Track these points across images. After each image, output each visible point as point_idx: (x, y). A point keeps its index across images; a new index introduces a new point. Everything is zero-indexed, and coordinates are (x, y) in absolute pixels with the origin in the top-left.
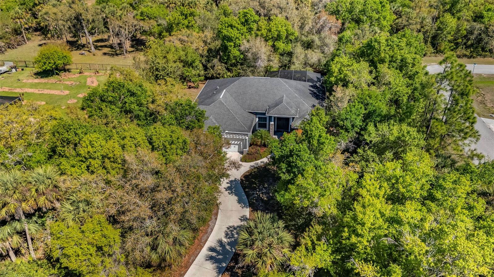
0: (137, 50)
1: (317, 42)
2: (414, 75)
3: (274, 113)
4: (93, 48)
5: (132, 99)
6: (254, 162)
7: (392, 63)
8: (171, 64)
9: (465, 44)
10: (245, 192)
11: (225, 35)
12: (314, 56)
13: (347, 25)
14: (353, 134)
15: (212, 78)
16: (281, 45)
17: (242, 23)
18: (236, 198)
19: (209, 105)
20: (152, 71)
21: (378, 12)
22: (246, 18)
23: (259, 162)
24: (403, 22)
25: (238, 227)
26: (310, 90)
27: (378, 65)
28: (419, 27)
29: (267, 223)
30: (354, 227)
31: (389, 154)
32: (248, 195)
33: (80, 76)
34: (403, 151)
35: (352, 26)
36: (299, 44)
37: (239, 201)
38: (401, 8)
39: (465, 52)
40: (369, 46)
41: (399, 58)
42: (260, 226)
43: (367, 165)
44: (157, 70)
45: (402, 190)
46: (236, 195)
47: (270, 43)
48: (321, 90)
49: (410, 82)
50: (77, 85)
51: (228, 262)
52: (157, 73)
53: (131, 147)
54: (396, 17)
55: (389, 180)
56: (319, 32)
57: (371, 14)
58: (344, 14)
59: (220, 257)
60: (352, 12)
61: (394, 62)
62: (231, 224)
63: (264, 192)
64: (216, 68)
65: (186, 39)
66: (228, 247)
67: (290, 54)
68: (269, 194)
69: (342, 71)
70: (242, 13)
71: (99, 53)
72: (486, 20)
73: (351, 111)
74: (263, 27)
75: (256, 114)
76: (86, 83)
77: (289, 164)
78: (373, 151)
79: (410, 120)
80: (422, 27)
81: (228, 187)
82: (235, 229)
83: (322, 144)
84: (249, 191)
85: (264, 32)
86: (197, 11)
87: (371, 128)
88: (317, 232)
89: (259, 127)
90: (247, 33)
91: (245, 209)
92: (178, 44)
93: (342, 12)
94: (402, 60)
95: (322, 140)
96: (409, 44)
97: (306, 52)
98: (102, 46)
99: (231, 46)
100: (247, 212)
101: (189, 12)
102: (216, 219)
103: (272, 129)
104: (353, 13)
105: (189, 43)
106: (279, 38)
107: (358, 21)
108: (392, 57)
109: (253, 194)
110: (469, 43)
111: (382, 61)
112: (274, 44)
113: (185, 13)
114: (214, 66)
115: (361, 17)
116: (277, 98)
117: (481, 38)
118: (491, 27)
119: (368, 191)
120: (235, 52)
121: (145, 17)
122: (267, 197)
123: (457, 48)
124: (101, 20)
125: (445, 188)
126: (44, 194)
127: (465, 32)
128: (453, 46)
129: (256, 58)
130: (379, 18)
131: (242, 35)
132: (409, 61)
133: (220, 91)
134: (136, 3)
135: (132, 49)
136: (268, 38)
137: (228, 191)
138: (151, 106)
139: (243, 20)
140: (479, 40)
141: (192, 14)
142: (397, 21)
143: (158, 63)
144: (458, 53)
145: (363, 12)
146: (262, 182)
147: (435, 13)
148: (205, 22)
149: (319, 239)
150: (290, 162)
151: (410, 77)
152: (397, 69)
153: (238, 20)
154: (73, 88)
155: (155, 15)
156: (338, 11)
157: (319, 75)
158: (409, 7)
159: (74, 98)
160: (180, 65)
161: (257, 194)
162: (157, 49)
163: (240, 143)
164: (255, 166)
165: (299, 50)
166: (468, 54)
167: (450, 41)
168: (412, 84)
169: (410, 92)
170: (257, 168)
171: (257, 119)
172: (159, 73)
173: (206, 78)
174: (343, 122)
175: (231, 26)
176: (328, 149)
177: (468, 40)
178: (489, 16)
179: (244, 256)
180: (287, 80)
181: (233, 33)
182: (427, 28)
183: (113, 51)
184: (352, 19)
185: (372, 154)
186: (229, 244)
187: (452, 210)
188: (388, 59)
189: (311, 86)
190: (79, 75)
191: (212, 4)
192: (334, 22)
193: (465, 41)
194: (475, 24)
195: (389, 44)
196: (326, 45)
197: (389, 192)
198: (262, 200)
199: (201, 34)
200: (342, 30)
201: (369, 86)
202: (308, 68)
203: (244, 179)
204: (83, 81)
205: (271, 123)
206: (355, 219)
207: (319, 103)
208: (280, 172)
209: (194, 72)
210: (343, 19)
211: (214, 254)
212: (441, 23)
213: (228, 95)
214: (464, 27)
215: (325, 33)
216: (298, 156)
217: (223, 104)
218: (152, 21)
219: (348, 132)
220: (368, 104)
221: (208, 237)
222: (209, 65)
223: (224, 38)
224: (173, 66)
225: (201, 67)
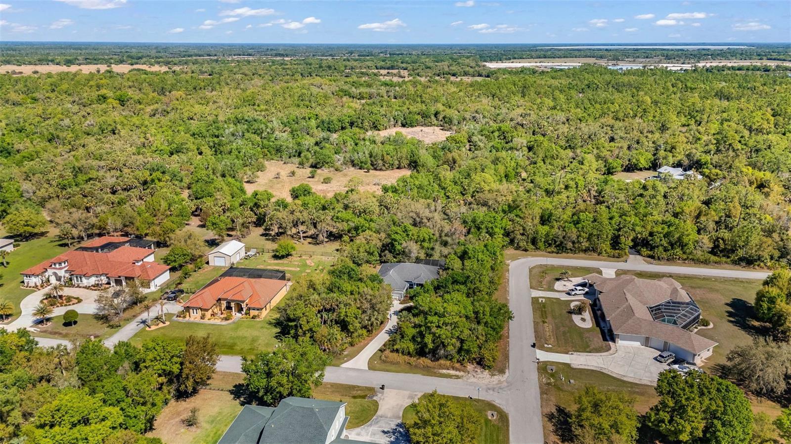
0: (331, 241)
1: (450, 242)
3: (416, 281)
4: (302, 239)
6: (406, 304)
8: (361, 254)
15: (385, 262)
17: (403, 231)
19: (385, 276)
22: (405, 229)
36: (438, 243)
39: (553, 250)
44: (354, 257)
47: (419, 243)
50: (302, 265)
51: (393, 334)
52: (354, 259)
56: (452, 235)
58: (469, 223)
62: (394, 324)
65: (369, 237)
66: (393, 330)
67: (432, 249)
70: (403, 226)
71: (306, 242)
75: (407, 281)
76: (306, 263)
82: (395, 326)
85: (416, 237)
86: (374, 217)
89: (409, 288)
90: (406, 237)
92: (364, 241)
98: (305, 237)
99: (396, 244)
101: (369, 218)
104: (476, 223)
105: (371, 240)
106: (424, 240)
112: (421, 244)
113: (367, 218)
114: (386, 255)
116: (418, 274)
117: (563, 241)
120: (398, 247)
123: (549, 246)
127: (553, 236)
128: (546, 245)
129: (410, 252)
131: (403, 238)
133: (390, 270)
135: (328, 240)
136: (418, 241)
141: (371, 220)
143: (355, 253)
155: (345, 219)
159: (304, 272)
160: (366, 254)
164: (406, 306)
165: (438, 247)
166: (555, 251)
167: (544, 242)
171: (408, 284)
173: (381, 262)
175: (397, 233)
177: (556, 241)
181: (398, 237)
183: (314, 241)
184: (475, 227)
190: (299, 258)
192: (463, 229)
199: (378, 235)
200: (469, 234)
203: (400, 310)
204: (304, 262)
205: (415, 286)
209: (373, 258)
210: (469, 227)
211: (388, 332)
213: (394, 271)
217: (392, 276)
218: (344, 223)
222: (383, 254)
223: (393, 239)
224: (363, 255)
225: (377, 255)
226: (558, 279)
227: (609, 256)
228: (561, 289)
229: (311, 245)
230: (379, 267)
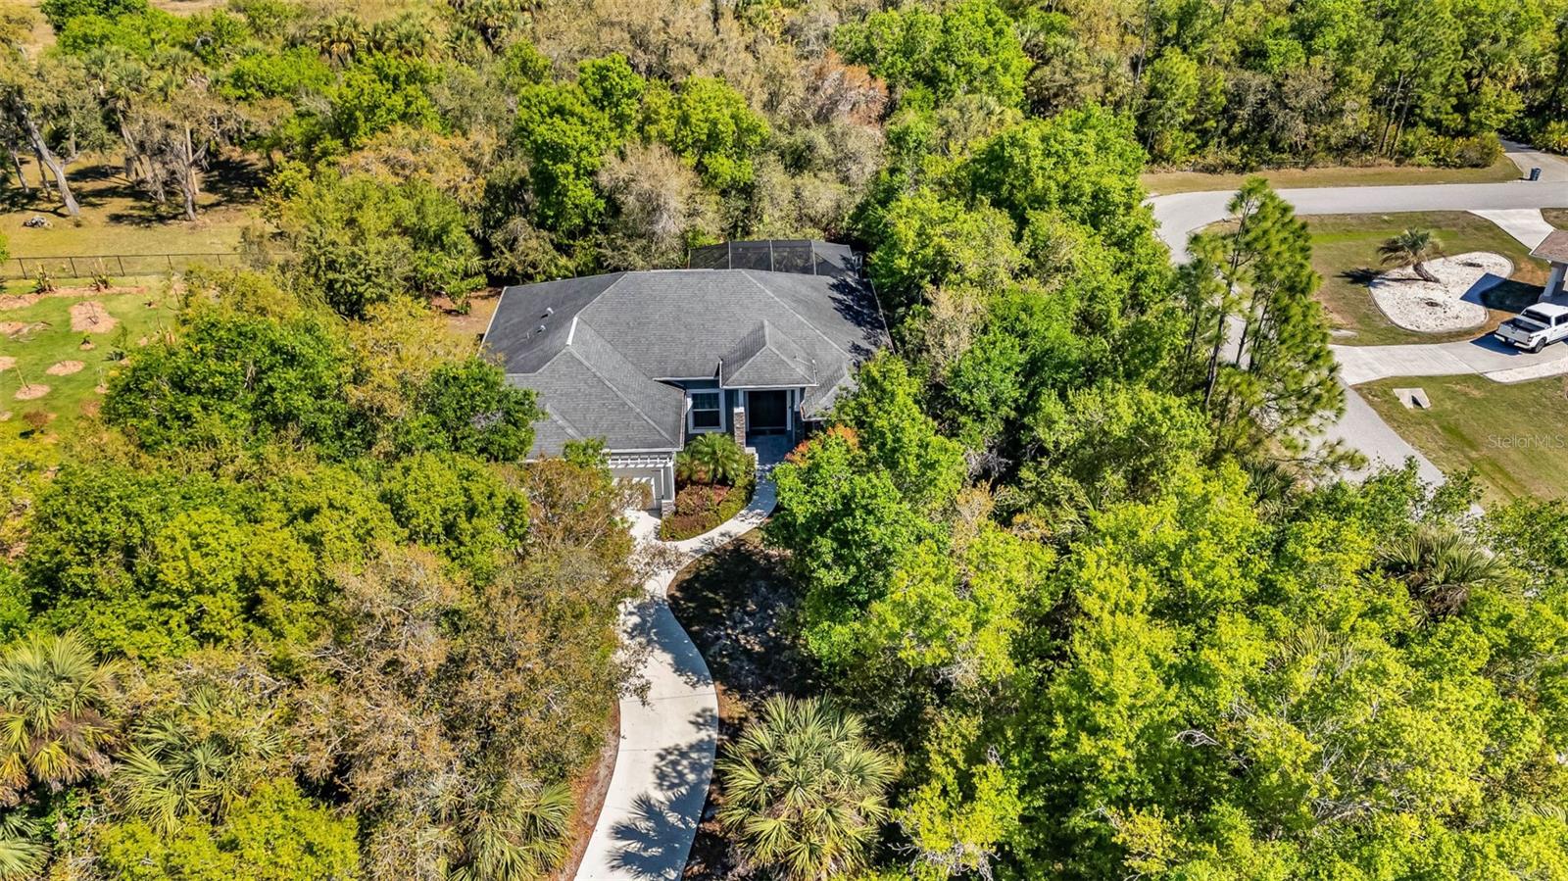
0: (230, 201)
1: (825, 149)
2: (1132, 236)
3: (742, 379)
4: (70, 201)
5: (292, 375)
6: (701, 537)
7: (1070, 206)
8: (374, 244)
9: (1225, 132)
10: (693, 636)
11: (544, 142)
12: (824, 194)
13: (901, 91)
14: (993, 426)
15: (512, 279)
16: (723, 165)
17: (594, 101)
18: (668, 658)
19: (534, 369)
20: (313, 271)
21: (985, 51)
22: (607, 84)
23: (714, 534)
24: (1057, 76)
25: (692, 747)
26: (834, 299)
27: (1030, 214)
28: (1099, 88)
29: (810, 730)
30: (1079, 707)
31: (1114, 479)
32: (703, 646)
33: (40, 302)
34: (1153, 465)
35: (918, 95)
36: (771, 157)
37: (680, 667)
38: (1042, 37)
39: (1228, 157)
40: (995, 158)
41: (1088, 189)
42: (791, 740)
43: (1055, 516)
44: (331, 265)
45: (1190, 582)
46: (665, 648)
47: (689, 159)
48: (864, 298)
49: (1124, 257)
50: (39, 334)
51: (681, 864)
52: (331, 275)
53: (340, 539)
54: (1031, 64)
55: (1145, 558)
56: (823, 117)
57: (967, 59)
58: (889, 59)
59: (655, 851)
60: (912, 52)
61: (1075, 202)
62: (669, 744)
63: (750, 629)
64: (521, 246)
65: (411, 158)
66: (673, 818)
67: (747, 191)
68: (764, 631)
69: (929, 237)
70: (589, 70)
71: (96, 217)
72: (1274, 61)
73: (988, 360)
74: (664, 111)
75: (684, 385)
76: (67, 322)
77: (843, 539)
78: (1065, 474)
79: (1152, 374)
80: (1108, 90)
81: (635, 627)
82: (683, 755)
83: (932, 466)
84: (702, 631)
85: (669, 127)
86: (430, 65)
87: (1050, 404)
88: (964, 737)
89: (697, 424)
90: (611, 129)
91: (701, 688)
92: (384, 175)
93: (882, 53)
94: (1095, 197)
95: (932, 455)
96: (1102, 147)
97: (798, 181)
98: (100, 193)
99: (566, 175)
100: (709, 697)
101: (404, 69)
102: (617, 733)
103: (741, 425)
104: (916, 57)
105: (423, 172)
106: (713, 142)
107: (932, 80)
108: (1065, 187)
109: (718, 638)
110: (1236, 129)
111: (1040, 202)
112: (699, 162)
113: (392, 72)
114: (515, 240)
115: (942, 67)
116: (744, 332)
117: (1267, 115)
118: (1290, 81)
119: (1102, 597)
120: (580, 193)
121: (252, 90)
122: (761, 644)
123: (1205, 145)
124: (92, 104)
125: (1304, 565)
126: (53, 734)
127: (1223, 100)
128: (1193, 141)
129: (652, 207)
130: (991, 68)
131: (598, 136)
132: (1117, 199)
133: (560, 323)
134: (205, 43)
135: (213, 198)
136: (681, 146)
137: (638, 639)
138: (355, 394)
139: (598, 93)
140: (1262, 120)
141: (413, 76)
142: (1038, 73)
143: (334, 244)
144: (1210, 160)
145: (945, 51)
146: (737, 598)
147: (1137, 46)
148: (467, 101)
149: (975, 756)
150: (845, 532)
151: (1120, 244)
152: (1083, 222)
153: (579, 92)
154: (24, 347)
155: (285, 82)
156: (873, 52)
157: (845, 250)
158: (1063, 32)
159: (36, 378)
160: (404, 244)
161: (728, 636)
162: (320, 196)
163: (648, 481)
164: (706, 548)
165: (775, 178)
166: (1235, 160)
167: (1185, 128)
168: (1130, 264)
169: (1126, 286)
170: (712, 554)
171: (690, 402)
172: (337, 276)
173: (496, 282)
174: (971, 393)
175: (560, 111)
176: (947, 478)
177: (1233, 119)
178: (1283, 49)
179: (753, 840)
180: (764, 273)
181: (571, 134)
182: (1119, 92)
183: (144, 208)
184: (917, 75)
185: (1066, 482)
186: (674, 806)
187: (1333, 626)
188: (1055, 194)
189: (834, 287)
190: (35, 299)
191: (471, 40)
192: (863, 86)
193: (1224, 124)
194: (1247, 74)
195: (1053, 150)
196: (852, 157)
197: (1160, 592)
198: (748, 653)
199: (459, 141)
200: (891, 109)
201: (1016, 277)
202: (810, 231)
203: (678, 594)
204: (56, 318)
205: (736, 410)
206: (1082, 684)
207: (867, 338)
208: (815, 564)
209: (449, 264)
210: (889, 76)
211: (634, 846)
212: (1158, 75)
213: (589, 334)
214: (1220, 86)
215: (842, 120)
216: (870, 512)
217: (581, 363)
218: (277, 101)
219: (983, 420)
220: (1024, 335)
221: (603, 796)
222: (497, 238)
223: (541, 150)
224: (382, 250)
225: (470, 246)
226: (1365, 278)
227: (1441, 162)
228: (1428, 322)
229: (125, 230)
230: (487, 311)
